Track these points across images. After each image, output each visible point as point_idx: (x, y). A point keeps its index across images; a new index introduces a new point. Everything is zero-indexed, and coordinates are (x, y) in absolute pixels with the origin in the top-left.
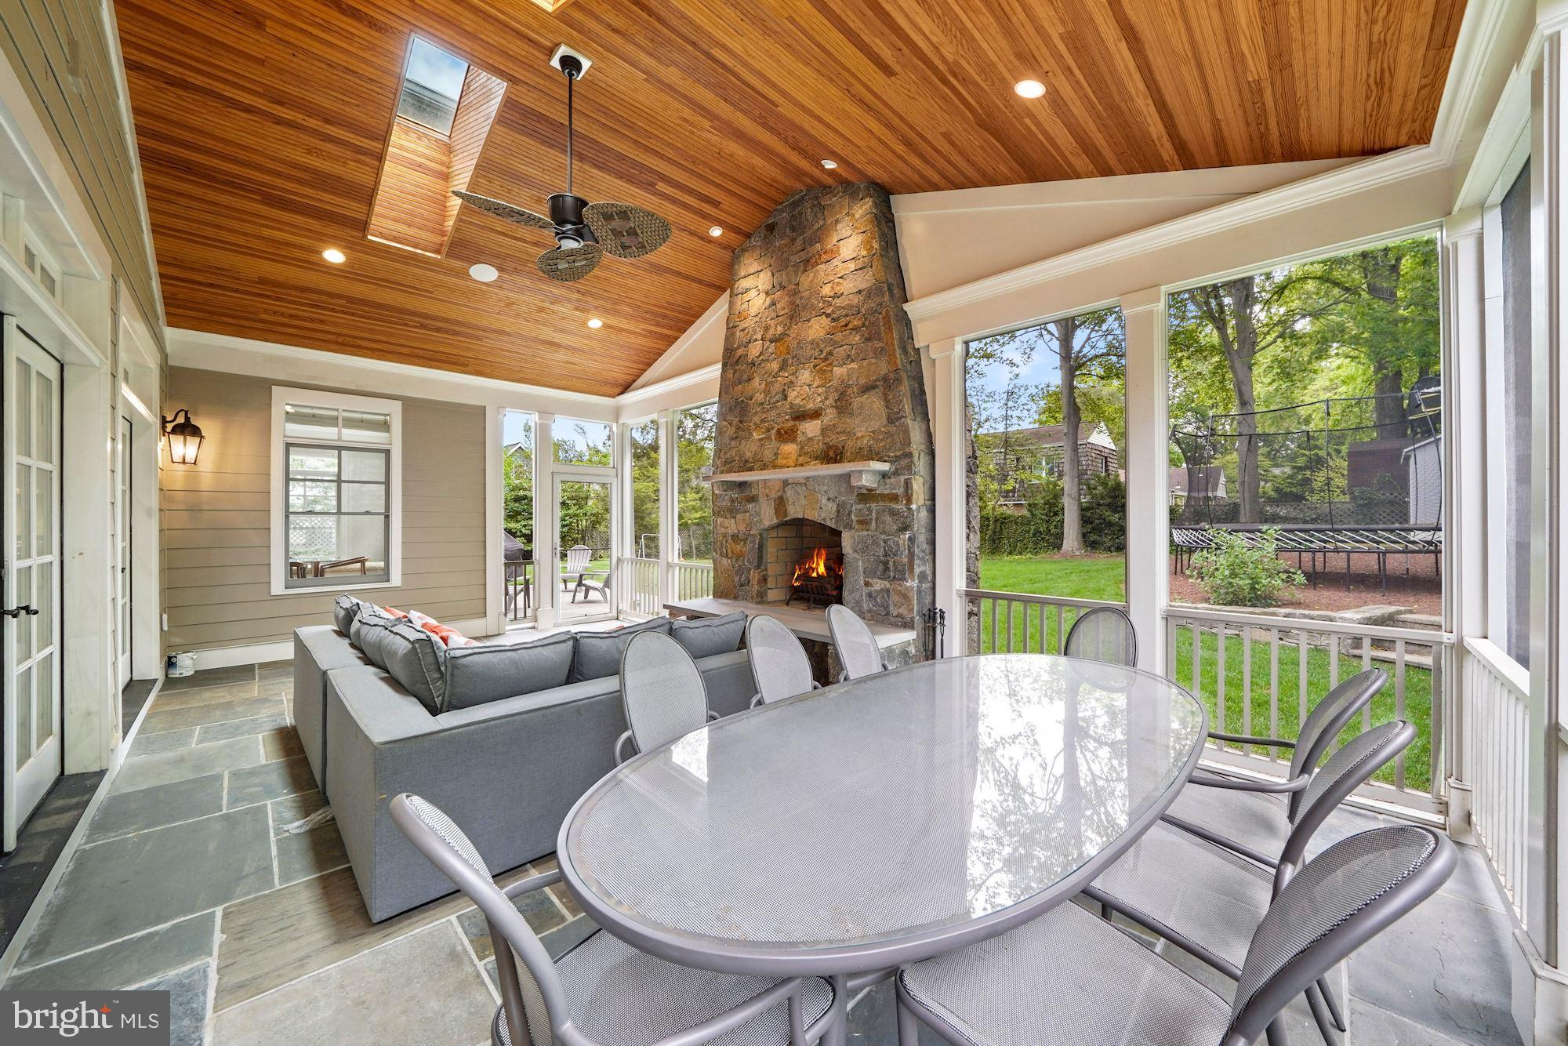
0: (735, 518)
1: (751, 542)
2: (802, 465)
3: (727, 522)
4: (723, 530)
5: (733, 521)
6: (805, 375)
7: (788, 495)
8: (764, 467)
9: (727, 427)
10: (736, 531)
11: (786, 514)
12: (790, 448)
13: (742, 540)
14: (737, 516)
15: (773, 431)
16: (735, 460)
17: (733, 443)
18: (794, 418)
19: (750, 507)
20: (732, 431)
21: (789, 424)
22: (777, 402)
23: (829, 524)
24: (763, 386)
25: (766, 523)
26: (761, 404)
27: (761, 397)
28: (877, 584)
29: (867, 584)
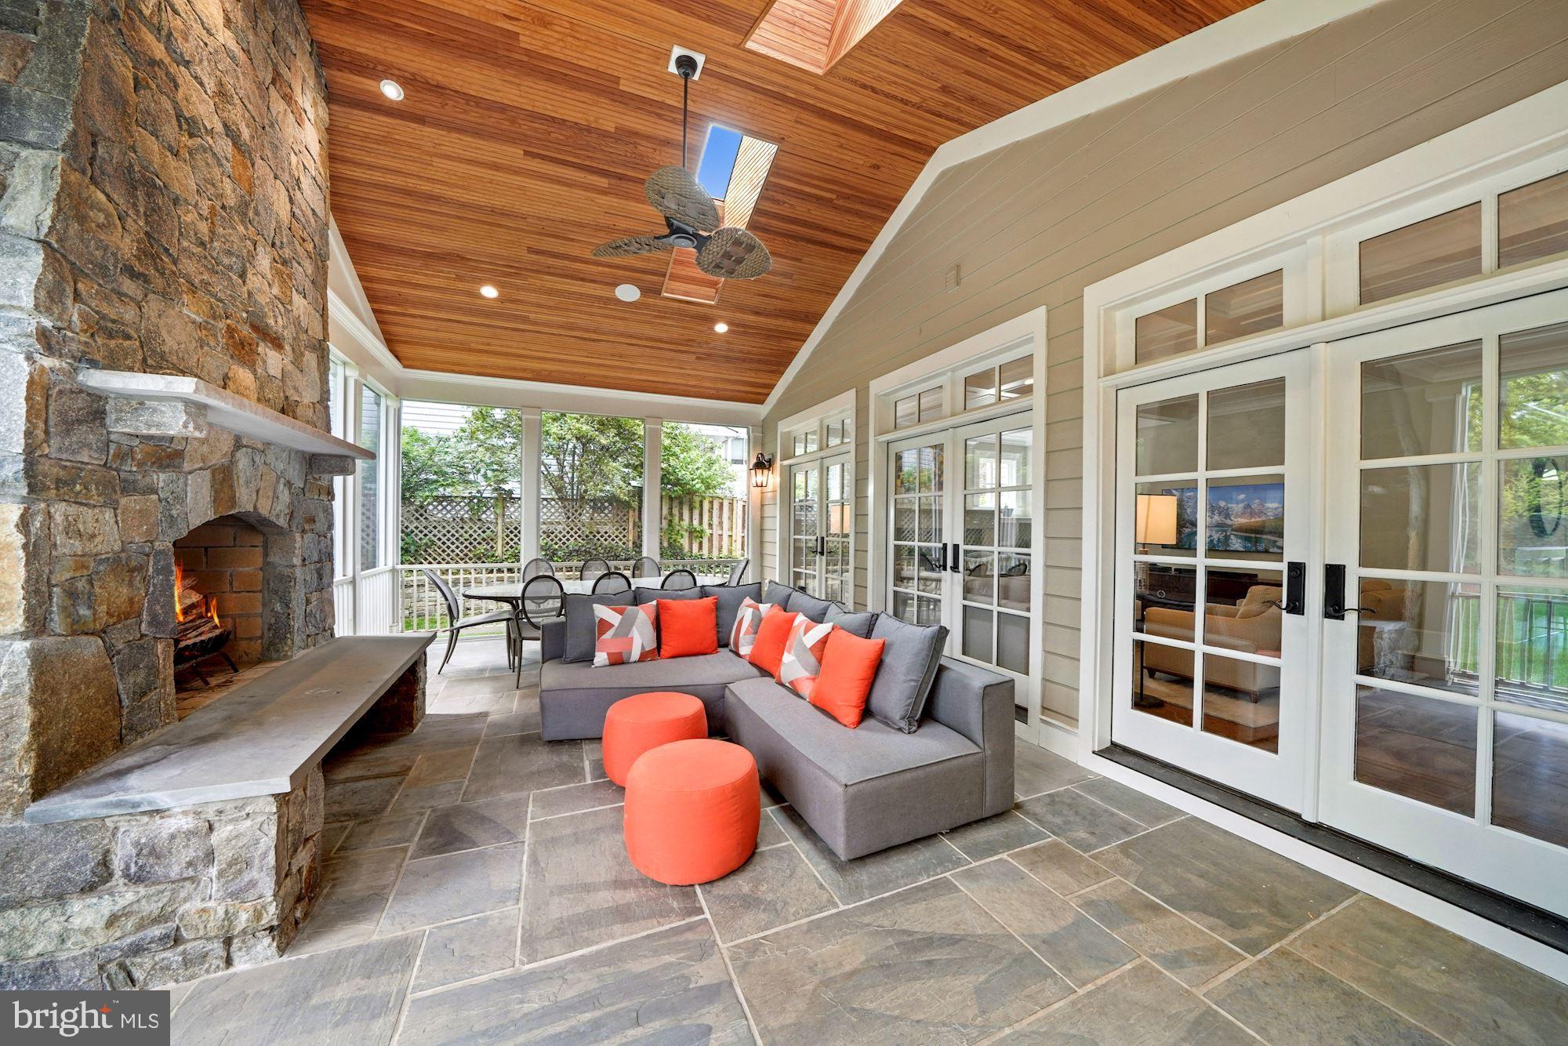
0: (115, 506)
1: (156, 572)
3: (90, 519)
4: (78, 546)
5: (108, 515)
6: (265, 262)
7: (240, 466)
10: (118, 546)
11: (233, 501)
12: (245, 377)
13: (131, 571)
14: (123, 501)
15: (221, 325)
16: (128, 337)
17: (129, 286)
18: (255, 328)
19: (161, 479)
20: (126, 246)
21: (246, 331)
22: (230, 268)
23: (282, 522)
24: (205, 206)
25: (196, 521)
26: (202, 244)
27: (203, 227)
28: (314, 597)
29: (308, 602)
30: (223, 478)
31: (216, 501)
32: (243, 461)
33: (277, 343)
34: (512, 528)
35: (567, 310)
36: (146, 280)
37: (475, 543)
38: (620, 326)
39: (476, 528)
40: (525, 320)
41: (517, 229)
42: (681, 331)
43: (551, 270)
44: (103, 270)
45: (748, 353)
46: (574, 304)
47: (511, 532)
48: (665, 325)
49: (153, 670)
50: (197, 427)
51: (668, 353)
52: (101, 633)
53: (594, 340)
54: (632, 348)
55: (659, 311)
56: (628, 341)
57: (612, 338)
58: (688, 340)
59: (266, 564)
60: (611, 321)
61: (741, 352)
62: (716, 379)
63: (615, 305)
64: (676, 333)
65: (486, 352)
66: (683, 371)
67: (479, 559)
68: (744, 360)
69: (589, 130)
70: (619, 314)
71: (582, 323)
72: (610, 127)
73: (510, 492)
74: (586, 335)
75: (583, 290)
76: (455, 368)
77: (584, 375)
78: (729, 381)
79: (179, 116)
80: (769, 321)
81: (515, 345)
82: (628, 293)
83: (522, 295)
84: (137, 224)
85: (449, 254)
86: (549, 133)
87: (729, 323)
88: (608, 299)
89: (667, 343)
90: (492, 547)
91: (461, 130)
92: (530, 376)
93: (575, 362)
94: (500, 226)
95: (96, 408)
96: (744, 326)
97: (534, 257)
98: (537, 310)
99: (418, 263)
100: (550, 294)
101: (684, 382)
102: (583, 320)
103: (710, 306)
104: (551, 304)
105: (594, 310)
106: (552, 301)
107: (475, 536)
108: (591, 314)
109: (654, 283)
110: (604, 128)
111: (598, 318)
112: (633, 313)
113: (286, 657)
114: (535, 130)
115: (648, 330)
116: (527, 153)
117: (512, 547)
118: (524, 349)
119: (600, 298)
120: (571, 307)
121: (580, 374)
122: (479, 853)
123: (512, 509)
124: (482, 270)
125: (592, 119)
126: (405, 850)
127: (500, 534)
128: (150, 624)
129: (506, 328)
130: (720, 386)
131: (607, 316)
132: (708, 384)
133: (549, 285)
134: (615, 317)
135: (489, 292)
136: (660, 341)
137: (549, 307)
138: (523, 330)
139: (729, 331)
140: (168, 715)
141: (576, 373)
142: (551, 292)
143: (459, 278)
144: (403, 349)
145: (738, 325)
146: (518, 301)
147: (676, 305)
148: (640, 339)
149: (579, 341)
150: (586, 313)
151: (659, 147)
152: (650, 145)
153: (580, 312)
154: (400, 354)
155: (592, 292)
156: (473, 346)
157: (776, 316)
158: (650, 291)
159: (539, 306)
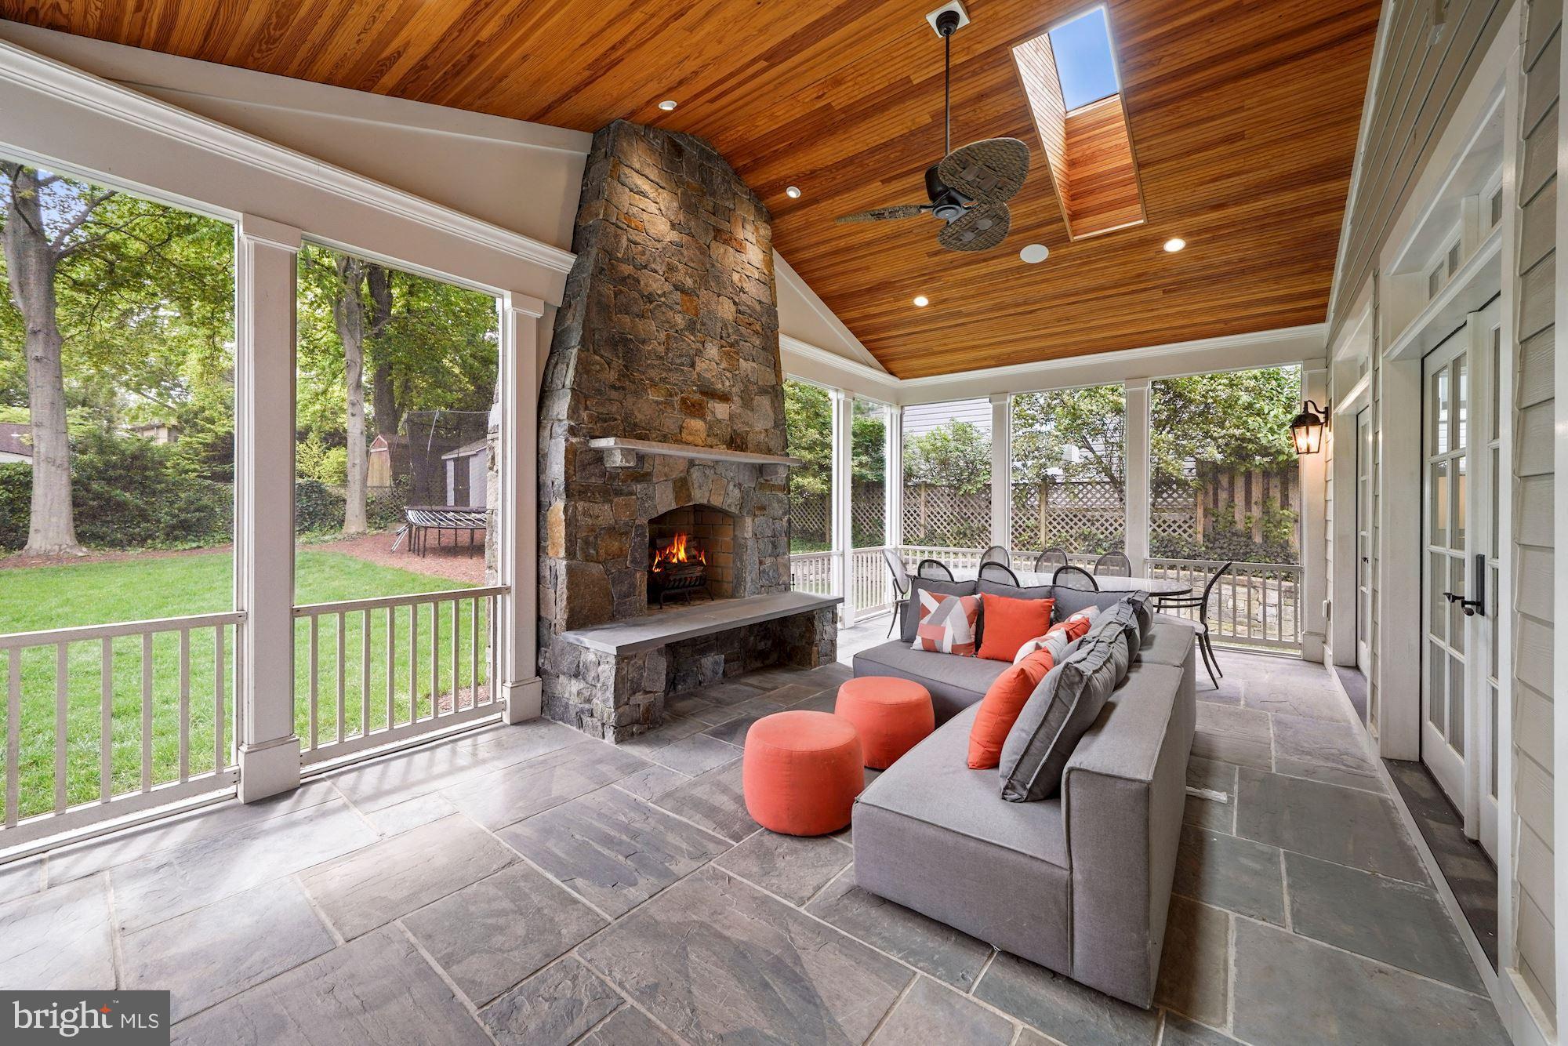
0: (611, 502)
1: (637, 535)
2: (711, 447)
3: (596, 509)
4: (590, 521)
5: (607, 507)
6: (712, 351)
7: (694, 476)
8: (664, 439)
9: (601, 365)
10: (612, 522)
11: (689, 497)
12: (697, 424)
13: (621, 534)
14: (616, 500)
15: (677, 399)
16: (616, 419)
17: (614, 394)
18: (703, 393)
19: (638, 487)
20: (612, 376)
21: (697, 397)
22: (682, 364)
23: (734, 510)
24: (662, 336)
25: (662, 510)
26: (661, 358)
27: (661, 349)
28: (768, 561)
29: (761, 563)
30: (682, 486)
31: (677, 498)
32: (696, 474)
33: (725, 398)
34: (1055, 516)
35: (988, 293)
36: (624, 388)
37: (1020, 530)
38: (1048, 289)
39: (1020, 515)
40: (959, 314)
41: (910, 244)
42: (1122, 269)
43: (955, 263)
44: (599, 392)
45: (1241, 260)
46: (992, 285)
47: (1054, 519)
48: (1096, 269)
49: (633, 586)
50: (627, 461)
51: (1121, 298)
52: (604, 562)
53: (1031, 312)
54: (1073, 307)
55: (1081, 258)
56: (1066, 300)
57: (1046, 304)
58: (1139, 276)
59: (735, 536)
60: (1035, 287)
61: (1228, 263)
62: (1211, 310)
63: (1029, 270)
64: (1116, 273)
65: (947, 351)
66: (1155, 313)
67: (1024, 545)
68: (1243, 272)
69: (912, 133)
70: (1039, 278)
71: (1008, 300)
72: (927, 119)
73: (1053, 477)
74: (1020, 310)
75: (991, 269)
76: (934, 371)
77: (1043, 349)
78: (1236, 306)
79: (642, 296)
80: (1246, 208)
81: (965, 338)
82: (1034, 254)
83: (946, 294)
84: (618, 363)
85: (881, 284)
86: (888, 157)
87: (1185, 234)
88: (1019, 267)
89: (1110, 288)
90: (1036, 535)
91: (838, 193)
92: (993, 363)
93: (1026, 339)
94: (898, 247)
95: (599, 456)
96: (1207, 230)
97: (936, 259)
98: (964, 302)
99: (868, 297)
100: (966, 285)
101: (1167, 325)
102: (1008, 297)
103: (1140, 227)
104: (972, 292)
105: (1013, 283)
106: (971, 290)
107: (1020, 522)
108: (1012, 288)
109: (1056, 232)
110: (923, 124)
111: (1021, 290)
112: (1052, 271)
113: (740, 597)
114: (878, 161)
115: (1082, 283)
116: (883, 182)
117: (1055, 535)
118: (973, 340)
119: (1011, 270)
120: (991, 288)
121: (1037, 349)
122: (726, 745)
123: (1055, 495)
124: (908, 286)
125: (910, 124)
126: (707, 727)
127: (1043, 521)
128: (632, 562)
129: (950, 327)
130: (1224, 316)
131: (1029, 284)
132: (1206, 319)
133: (959, 277)
134: (1036, 283)
135: (921, 301)
136: (1103, 288)
137: (973, 296)
138: (963, 324)
139: (1188, 246)
140: (641, 610)
141: (1032, 350)
142: (965, 283)
143: (897, 300)
144: (894, 366)
145: (1198, 232)
146: (946, 300)
147: (1095, 243)
148: (1077, 294)
149: (1017, 318)
150: (1006, 289)
151: (977, 106)
152: (968, 110)
153: (1001, 290)
154: (894, 370)
155: (999, 268)
156: (936, 349)
157: (1256, 197)
158: (1055, 242)
159: (964, 298)
